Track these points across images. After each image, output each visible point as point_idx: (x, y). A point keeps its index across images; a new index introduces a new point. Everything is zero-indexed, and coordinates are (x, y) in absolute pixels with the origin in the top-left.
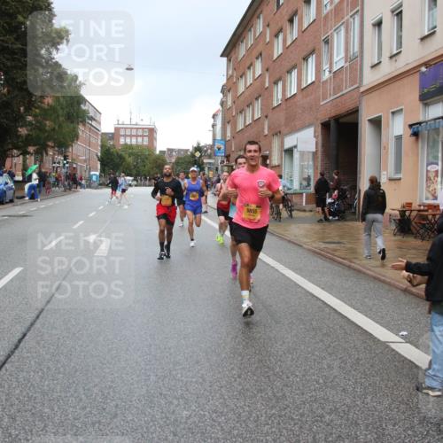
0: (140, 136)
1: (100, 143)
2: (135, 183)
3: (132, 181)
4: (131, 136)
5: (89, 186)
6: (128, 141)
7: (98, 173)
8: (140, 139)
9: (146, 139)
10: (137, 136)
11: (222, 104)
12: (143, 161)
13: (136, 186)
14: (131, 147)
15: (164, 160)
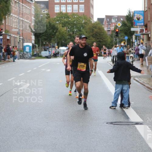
0: (76, 4)
4: (66, 4)
5: (23, 57)
6: (63, 9)
7: (31, 44)
8: (76, 7)
9: (82, 6)
10: (72, 4)
12: (80, 31)
14: (66, 15)
15: (101, 29)
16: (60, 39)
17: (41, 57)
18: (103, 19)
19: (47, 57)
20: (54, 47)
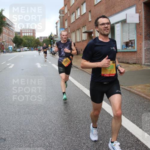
0: (30, 32)
1: (14, 35)
2: (28, 49)
3: (27, 49)
4: (26, 33)
5: (8, 52)
6: (25, 34)
8: (30, 34)
9: (32, 33)
10: (28, 33)
11: (60, 17)
12: (31, 41)
13: (29, 50)
14: (26, 36)
15: (39, 41)
16: (24, 44)
17: (17, 51)
18: (39, 38)
19: (19, 52)
20: (22, 47)
